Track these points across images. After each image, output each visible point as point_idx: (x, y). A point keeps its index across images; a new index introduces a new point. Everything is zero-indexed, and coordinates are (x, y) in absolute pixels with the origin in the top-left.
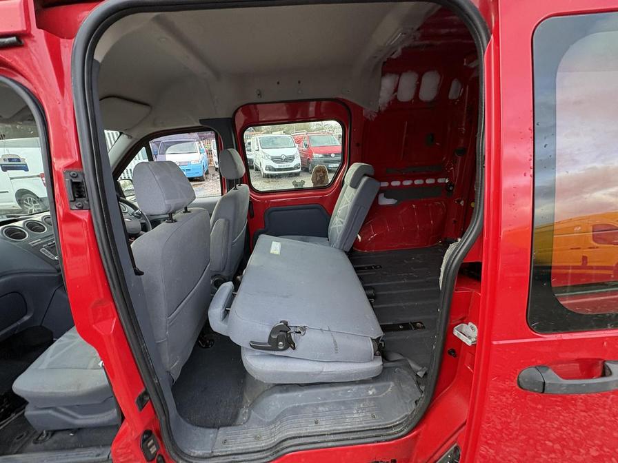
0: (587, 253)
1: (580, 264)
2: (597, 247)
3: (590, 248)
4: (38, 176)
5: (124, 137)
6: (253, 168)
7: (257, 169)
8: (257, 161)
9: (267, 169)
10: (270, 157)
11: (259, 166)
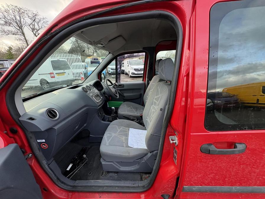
0: (259, 98)
1: (256, 102)
2: (263, 96)
3: (260, 96)
4: (49, 74)
6: (124, 73)
7: (127, 74)
8: (127, 71)
9: (132, 74)
10: (133, 69)
11: (128, 73)
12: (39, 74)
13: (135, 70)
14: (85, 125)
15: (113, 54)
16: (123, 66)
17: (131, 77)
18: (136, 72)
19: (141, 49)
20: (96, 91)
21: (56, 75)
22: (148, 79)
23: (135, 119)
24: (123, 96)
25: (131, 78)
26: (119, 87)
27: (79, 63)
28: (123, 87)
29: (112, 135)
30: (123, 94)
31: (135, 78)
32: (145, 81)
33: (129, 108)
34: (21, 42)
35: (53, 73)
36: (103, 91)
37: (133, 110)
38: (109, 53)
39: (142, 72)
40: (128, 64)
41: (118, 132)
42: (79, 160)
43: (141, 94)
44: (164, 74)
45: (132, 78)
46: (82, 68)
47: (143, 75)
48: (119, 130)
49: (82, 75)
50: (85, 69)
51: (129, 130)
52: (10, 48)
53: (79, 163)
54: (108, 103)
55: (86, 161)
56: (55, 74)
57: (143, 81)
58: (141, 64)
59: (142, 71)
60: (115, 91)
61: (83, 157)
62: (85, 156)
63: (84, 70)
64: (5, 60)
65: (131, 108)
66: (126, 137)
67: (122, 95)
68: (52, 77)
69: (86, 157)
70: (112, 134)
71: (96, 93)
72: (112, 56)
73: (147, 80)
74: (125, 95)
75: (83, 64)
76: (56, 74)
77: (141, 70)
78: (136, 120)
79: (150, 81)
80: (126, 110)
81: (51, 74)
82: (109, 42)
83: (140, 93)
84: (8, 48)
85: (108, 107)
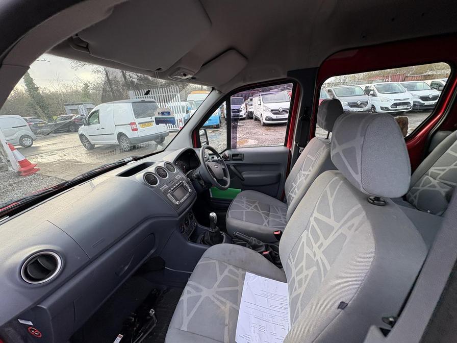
4: (129, 124)
5: (215, 93)
6: (252, 118)
7: (257, 119)
8: (257, 114)
9: (266, 120)
10: (270, 110)
11: (260, 117)
12: (116, 126)
13: (273, 111)
14: (152, 251)
15: (220, 92)
16: (252, 105)
17: (265, 125)
18: (274, 117)
19: (284, 76)
20: (178, 175)
21: (139, 127)
22: (296, 143)
23: (262, 246)
24: (240, 178)
25: (265, 128)
26: (233, 160)
27: (176, 103)
28: (242, 159)
29: (202, 294)
30: (240, 173)
31: (272, 128)
32: (290, 147)
33: (252, 208)
34: (100, 75)
35: (134, 123)
36: (197, 172)
37: (261, 212)
38: (211, 89)
39: (287, 116)
40: (260, 100)
41: (217, 283)
42: (138, 325)
43: (280, 175)
44: (357, 173)
45: (267, 128)
46: (182, 112)
47: (287, 121)
48: (220, 278)
49: (181, 123)
50: (187, 113)
51: (243, 277)
52: (86, 86)
53: (139, 329)
54: (210, 190)
55: (153, 327)
56: (137, 124)
57: (285, 145)
58: (285, 101)
59: (286, 113)
60: (224, 169)
61: (149, 314)
62: (152, 312)
63: (185, 115)
64: (80, 104)
65: (256, 207)
66: (234, 303)
67: (238, 177)
68: (134, 130)
69: (154, 316)
70: (201, 290)
71: (179, 181)
72: (220, 95)
73: (296, 145)
74: (244, 176)
75: (184, 104)
76: (139, 124)
77: (283, 112)
78: (263, 249)
79: (301, 148)
80: (244, 213)
81: (132, 124)
82: (205, 66)
83: (279, 172)
84: (84, 86)
85: (211, 196)
